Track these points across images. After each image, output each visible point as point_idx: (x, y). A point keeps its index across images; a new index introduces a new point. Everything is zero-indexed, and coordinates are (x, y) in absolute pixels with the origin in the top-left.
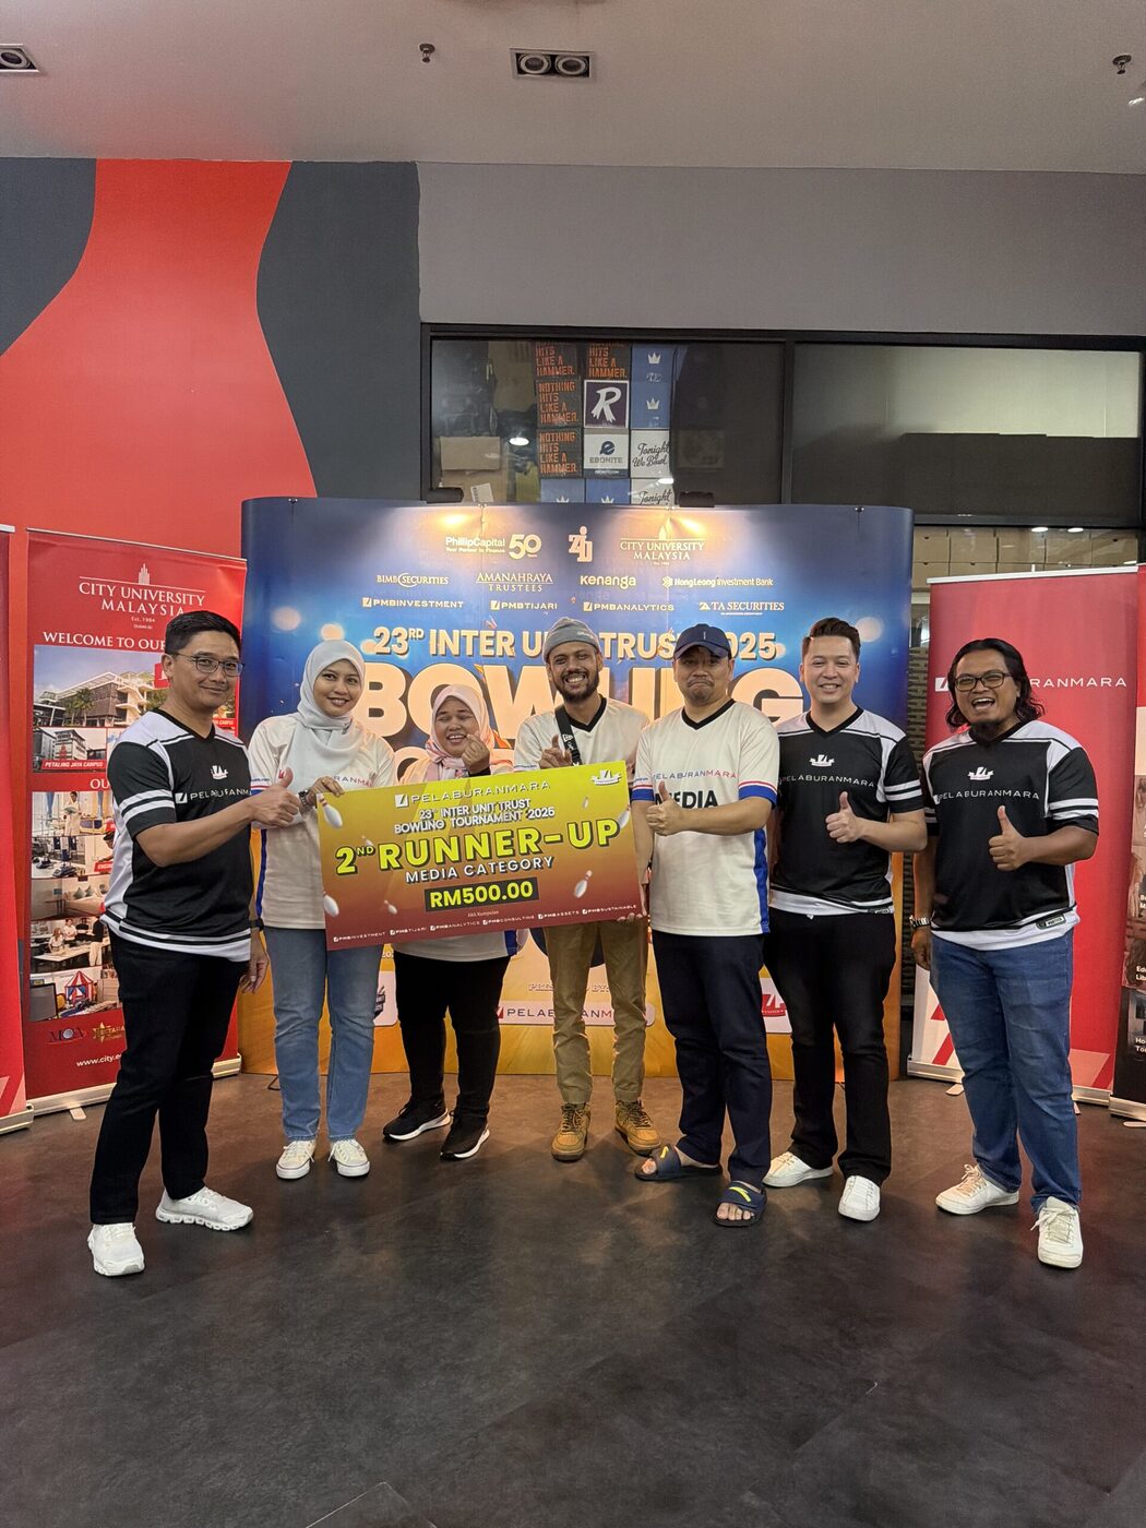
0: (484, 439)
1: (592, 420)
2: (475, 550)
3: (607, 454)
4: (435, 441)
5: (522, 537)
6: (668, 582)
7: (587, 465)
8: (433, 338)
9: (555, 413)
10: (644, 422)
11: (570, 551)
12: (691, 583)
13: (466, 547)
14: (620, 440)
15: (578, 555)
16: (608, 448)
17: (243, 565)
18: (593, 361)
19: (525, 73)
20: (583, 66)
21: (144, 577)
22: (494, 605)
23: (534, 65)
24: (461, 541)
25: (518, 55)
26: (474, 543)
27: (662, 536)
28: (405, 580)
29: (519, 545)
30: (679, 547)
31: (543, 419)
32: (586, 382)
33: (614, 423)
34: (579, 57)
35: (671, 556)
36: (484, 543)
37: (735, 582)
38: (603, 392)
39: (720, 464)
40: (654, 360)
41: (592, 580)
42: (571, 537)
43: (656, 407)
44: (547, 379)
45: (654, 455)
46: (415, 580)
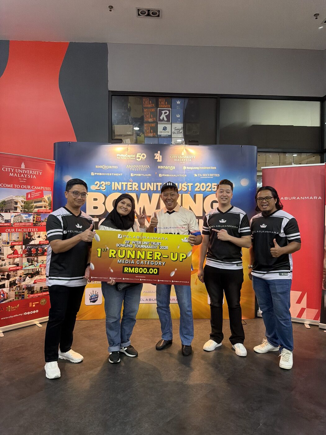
0: (128, 125)
1: (160, 120)
2: (126, 158)
3: (165, 130)
4: (113, 126)
5: (140, 154)
6: (185, 168)
7: (159, 134)
8: (112, 95)
9: (149, 118)
10: (176, 121)
11: (155, 158)
12: (191, 168)
13: (123, 157)
14: (168, 126)
15: (157, 160)
16: (165, 129)
17: (54, 163)
18: (160, 103)
19: (140, 15)
20: (158, 13)
21: (23, 166)
22: (132, 175)
23: (143, 13)
24: (122, 155)
25: (138, 10)
26: (126, 156)
27: (183, 154)
28: (104, 167)
29: (139, 156)
30: (188, 157)
31: (145, 120)
32: (158, 109)
33: (167, 121)
34: (157, 11)
35: (185, 160)
36: (129, 156)
37: (205, 168)
38: (163, 112)
39: (198, 134)
40: (178, 102)
41: (162, 167)
42: (155, 154)
43: (179, 116)
44: (147, 108)
45: (179, 131)
46: (107, 167)
